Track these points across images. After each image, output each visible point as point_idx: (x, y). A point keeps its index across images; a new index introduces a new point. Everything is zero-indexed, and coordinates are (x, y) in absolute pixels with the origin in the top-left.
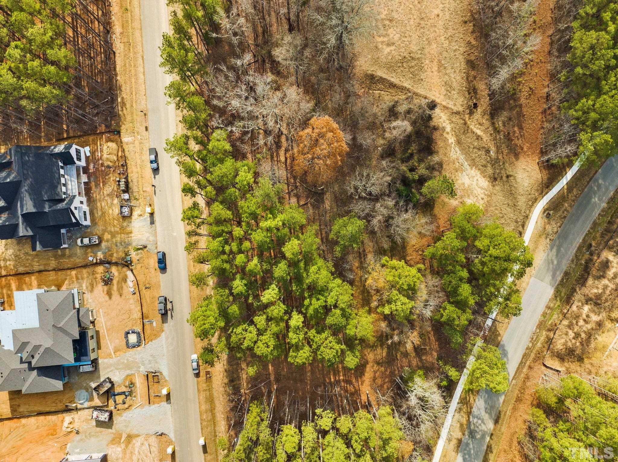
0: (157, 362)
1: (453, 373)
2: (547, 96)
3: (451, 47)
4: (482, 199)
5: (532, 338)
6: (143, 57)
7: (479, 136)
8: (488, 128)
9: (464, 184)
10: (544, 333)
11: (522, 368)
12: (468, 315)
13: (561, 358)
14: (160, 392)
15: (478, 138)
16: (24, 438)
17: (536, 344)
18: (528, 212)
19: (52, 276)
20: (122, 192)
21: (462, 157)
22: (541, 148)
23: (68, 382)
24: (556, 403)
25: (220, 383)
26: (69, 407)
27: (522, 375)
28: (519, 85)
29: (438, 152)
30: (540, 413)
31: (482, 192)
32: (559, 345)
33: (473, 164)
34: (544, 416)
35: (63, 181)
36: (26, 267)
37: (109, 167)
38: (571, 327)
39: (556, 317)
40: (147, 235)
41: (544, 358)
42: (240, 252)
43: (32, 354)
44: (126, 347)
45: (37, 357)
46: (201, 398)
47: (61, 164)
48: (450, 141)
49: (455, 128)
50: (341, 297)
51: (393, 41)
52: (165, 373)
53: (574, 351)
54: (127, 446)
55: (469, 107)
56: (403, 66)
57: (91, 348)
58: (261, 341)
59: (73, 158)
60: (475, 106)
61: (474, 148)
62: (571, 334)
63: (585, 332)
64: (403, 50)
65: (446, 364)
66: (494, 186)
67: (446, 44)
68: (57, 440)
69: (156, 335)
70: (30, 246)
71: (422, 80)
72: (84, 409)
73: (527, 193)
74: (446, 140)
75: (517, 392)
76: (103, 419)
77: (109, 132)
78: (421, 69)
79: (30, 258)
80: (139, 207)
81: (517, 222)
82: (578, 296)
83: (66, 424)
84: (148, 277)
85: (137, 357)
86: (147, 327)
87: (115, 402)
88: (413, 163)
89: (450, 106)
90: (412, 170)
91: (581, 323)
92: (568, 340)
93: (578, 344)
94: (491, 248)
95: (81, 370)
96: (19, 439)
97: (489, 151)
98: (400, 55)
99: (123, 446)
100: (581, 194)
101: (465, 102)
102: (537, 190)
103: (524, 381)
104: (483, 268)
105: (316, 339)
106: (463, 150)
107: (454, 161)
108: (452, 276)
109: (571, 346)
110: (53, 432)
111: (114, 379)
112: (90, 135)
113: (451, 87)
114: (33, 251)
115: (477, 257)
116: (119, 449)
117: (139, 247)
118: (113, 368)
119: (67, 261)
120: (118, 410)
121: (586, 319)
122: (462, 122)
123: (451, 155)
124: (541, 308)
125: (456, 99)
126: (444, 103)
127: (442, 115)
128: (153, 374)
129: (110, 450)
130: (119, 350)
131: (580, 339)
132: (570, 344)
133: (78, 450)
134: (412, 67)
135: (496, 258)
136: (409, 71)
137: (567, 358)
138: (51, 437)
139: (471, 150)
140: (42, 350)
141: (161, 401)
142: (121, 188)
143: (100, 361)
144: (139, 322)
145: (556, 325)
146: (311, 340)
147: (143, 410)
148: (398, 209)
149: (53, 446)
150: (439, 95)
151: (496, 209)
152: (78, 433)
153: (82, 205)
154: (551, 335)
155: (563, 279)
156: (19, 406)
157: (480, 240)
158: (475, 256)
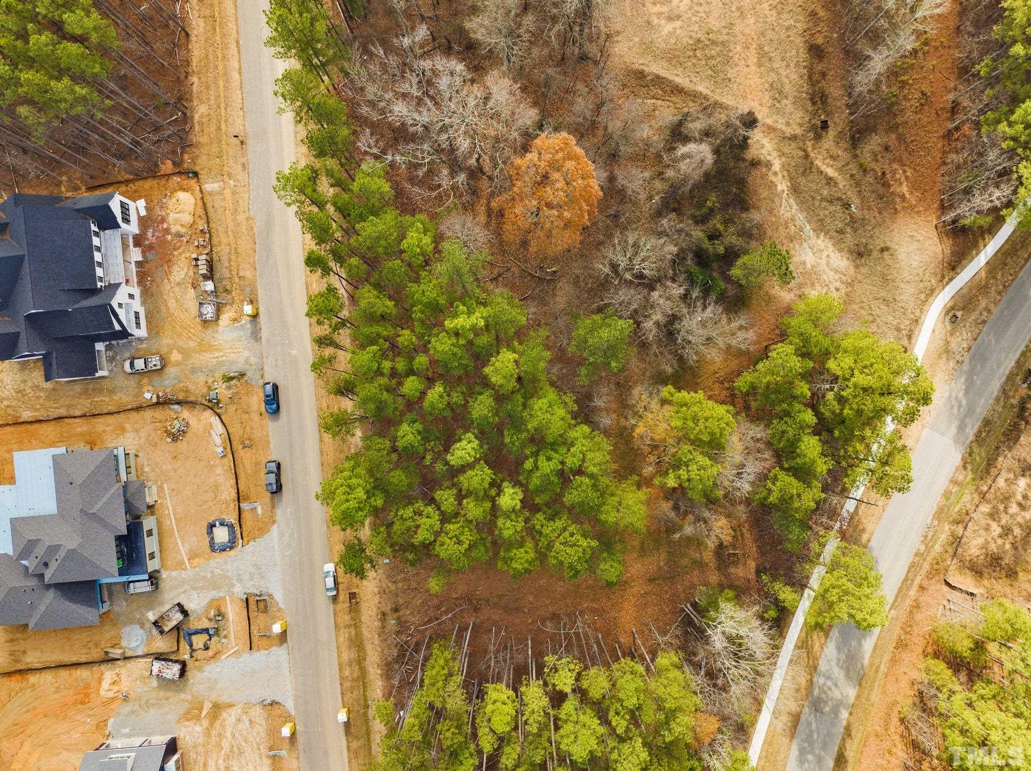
0: (263, 577)
1: (786, 594)
2: (953, 108)
3: (781, 21)
4: (837, 290)
5: (926, 537)
6: (237, 42)
7: (831, 179)
8: (847, 164)
9: (804, 263)
10: (947, 527)
11: (908, 590)
12: (815, 490)
13: (977, 571)
14: (270, 630)
15: (830, 181)
16: (34, 708)
17: (932, 547)
18: (918, 313)
19: (80, 427)
20: (201, 279)
21: (801, 217)
22: (942, 200)
23: (109, 611)
24: (971, 649)
25: (374, 614)
26: (111, 655)
27: (908, 601)
28: (902, 87)
29: (758, 208)
30: (940, 666)
31: (837, 277)
32: (974, 547)
33: (821, 227)
34: (949, 672)
35: (98, 257)
36: (36, 410)
37: (179, 235)
38: (996, 516)
39: (968, 498)
40: (246, 354)
41: (947, 571)
42: (411, 372)
43: (46, 560)
44: (208, 550)
45: (53, 566)
46: (341, 639)
47: (94, 228)
48: (779, 188)
49: (789, 164)
50: (590, 455)
51: (677, 12)
52: (279, 596)
53: (1001, 558)
54: (212, 724)
55: (813, 128)
56: (695, 56)
57: (148, 552)
58: (447, 534)
59: (115, 218)
60: (825, 125)
61: (822, 199)
62: (996, 529)
63: (1021, 526)
64: (696, 28)
65: (774, 578)
66: (857, 267)
67: (772, 16)
68: (91, 713)
69: (262, 529)
70: (42, 373)
71: (730, 80)
72: (137, 657)
73: (916, 278)
74: (772, 186)
75: (897, 631)
76: (169, 676)
77: (180, 173)
78: (728, 61)
79: (42, 394)
80: (231, 305)
81: (898, 330)
82: (1006, 461)
83: (105, 685)
84: (248, 428)
85: (229, 567)
86: (246, 516)
87: (191, 645)
88: (715, 225)
89: (779, 126)
90: (713, 236)
91: (1014, 509)
92: (989, 539)
93: (1008, 546)
94: (856, 372)
95: (132, 591)
96: (24, 710)
97: (849, 205)
98: (691, 37)
99: (205, 723)
100: (1013, 280)
101: (807, 119)
102: (935, 274)
103: (911, 612)
104: (842, 410)
105: (545, 531)
106: (802, 203)
107: (786, 223)
108: (786, 423)
109: (995, 550)
110: (84, 697)
111: (189, 606)
112: (146, 178)
113: (780, 92)
114: (47, 381)
115: (832, 389)
116: (198, 729)
117: (232, 374)
118: (187, 587)
119: (107, 400)
120: (197, 660)
121: (1023, 502)
122: (801, 153)
123: (782, 212)
124: (941, 484)
125: (791, 114)
126: (769, 121)
127: (765, 141)
128: (258, 598)
129: (183, 729)
130: (196, 556)
131: (1010, 537)
132: (993, 547)
133: (127, 730)
134: (712, 57)
135: (865, 390)
136: (707, 64)
137: (987, 570)
138: (79, 706)
139: (817, 203)
140: (62, 554)
141: (272, 646)
142: (201, 272)
143: (164, 575)
144: (233, 506)
145: (967, 514)
146: (537, 532)
147: (241, 660)
148: (689, 305)
149: (84, 723)
150: (760, 107)
151: (862, 308)
152: (126, 698)
153: (131, 301)
154: (960, 530)
155: (980, 432)
156: (25, 652)
157: (836, 358)
158: (828, 386)
